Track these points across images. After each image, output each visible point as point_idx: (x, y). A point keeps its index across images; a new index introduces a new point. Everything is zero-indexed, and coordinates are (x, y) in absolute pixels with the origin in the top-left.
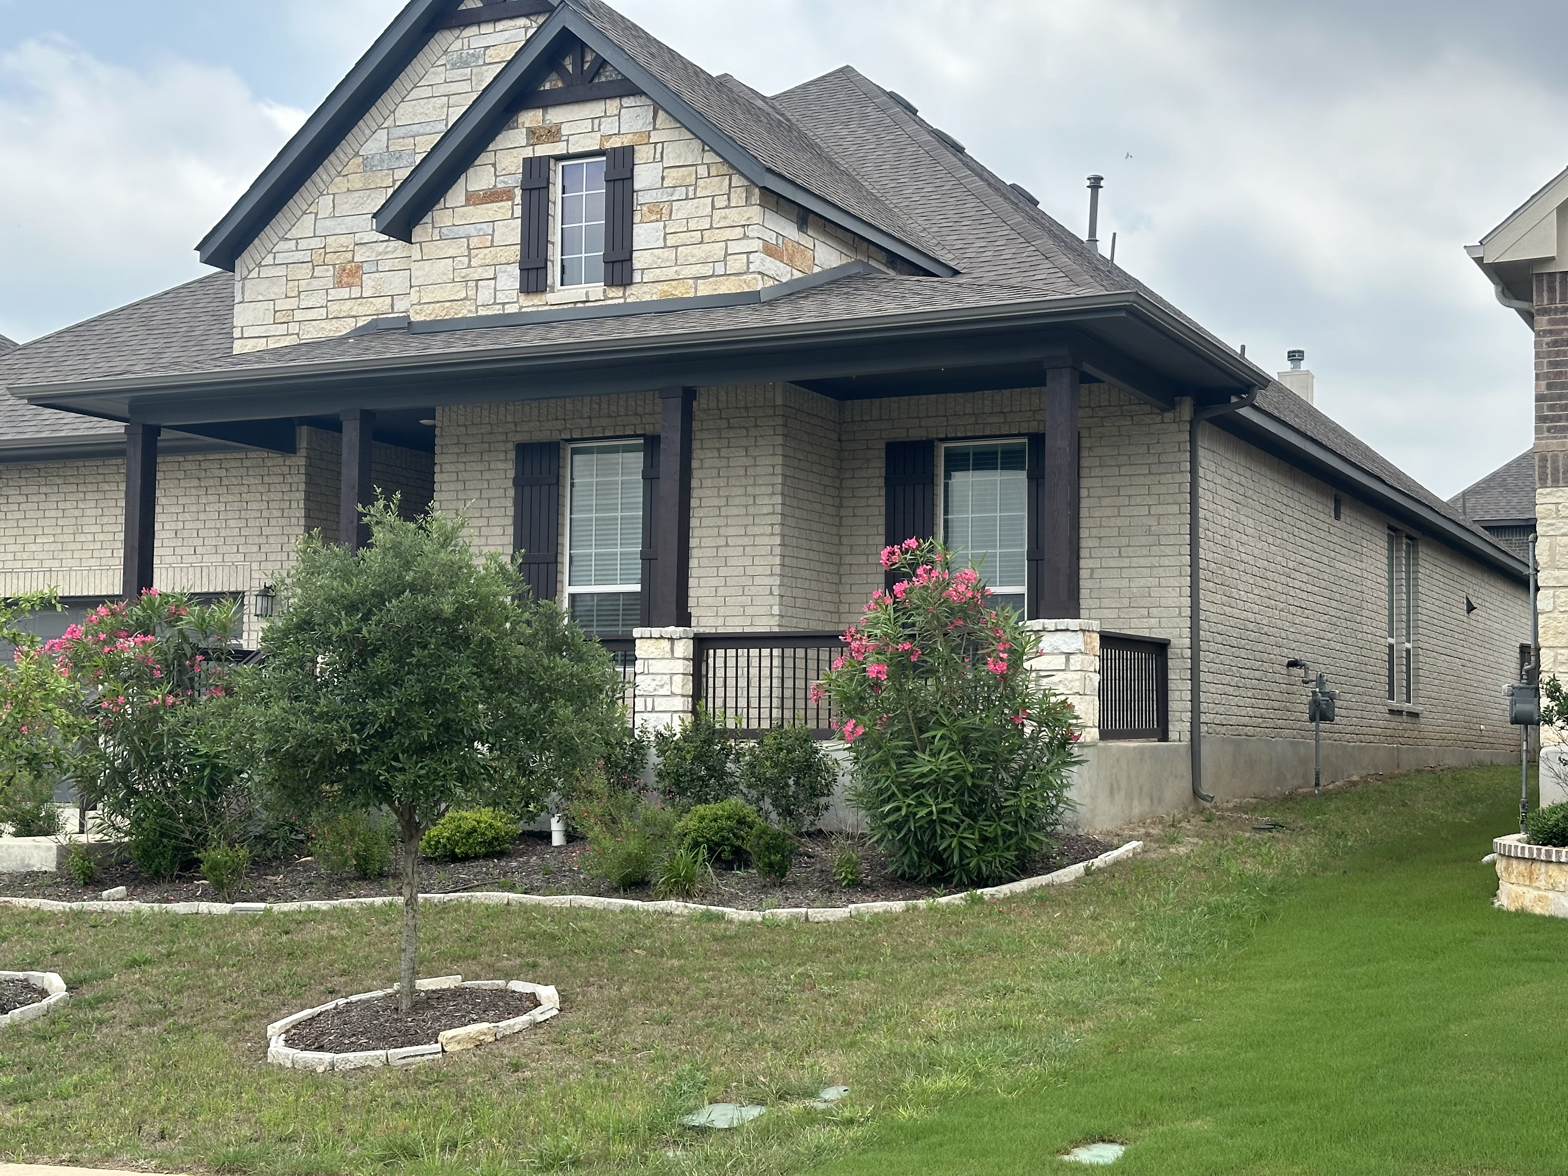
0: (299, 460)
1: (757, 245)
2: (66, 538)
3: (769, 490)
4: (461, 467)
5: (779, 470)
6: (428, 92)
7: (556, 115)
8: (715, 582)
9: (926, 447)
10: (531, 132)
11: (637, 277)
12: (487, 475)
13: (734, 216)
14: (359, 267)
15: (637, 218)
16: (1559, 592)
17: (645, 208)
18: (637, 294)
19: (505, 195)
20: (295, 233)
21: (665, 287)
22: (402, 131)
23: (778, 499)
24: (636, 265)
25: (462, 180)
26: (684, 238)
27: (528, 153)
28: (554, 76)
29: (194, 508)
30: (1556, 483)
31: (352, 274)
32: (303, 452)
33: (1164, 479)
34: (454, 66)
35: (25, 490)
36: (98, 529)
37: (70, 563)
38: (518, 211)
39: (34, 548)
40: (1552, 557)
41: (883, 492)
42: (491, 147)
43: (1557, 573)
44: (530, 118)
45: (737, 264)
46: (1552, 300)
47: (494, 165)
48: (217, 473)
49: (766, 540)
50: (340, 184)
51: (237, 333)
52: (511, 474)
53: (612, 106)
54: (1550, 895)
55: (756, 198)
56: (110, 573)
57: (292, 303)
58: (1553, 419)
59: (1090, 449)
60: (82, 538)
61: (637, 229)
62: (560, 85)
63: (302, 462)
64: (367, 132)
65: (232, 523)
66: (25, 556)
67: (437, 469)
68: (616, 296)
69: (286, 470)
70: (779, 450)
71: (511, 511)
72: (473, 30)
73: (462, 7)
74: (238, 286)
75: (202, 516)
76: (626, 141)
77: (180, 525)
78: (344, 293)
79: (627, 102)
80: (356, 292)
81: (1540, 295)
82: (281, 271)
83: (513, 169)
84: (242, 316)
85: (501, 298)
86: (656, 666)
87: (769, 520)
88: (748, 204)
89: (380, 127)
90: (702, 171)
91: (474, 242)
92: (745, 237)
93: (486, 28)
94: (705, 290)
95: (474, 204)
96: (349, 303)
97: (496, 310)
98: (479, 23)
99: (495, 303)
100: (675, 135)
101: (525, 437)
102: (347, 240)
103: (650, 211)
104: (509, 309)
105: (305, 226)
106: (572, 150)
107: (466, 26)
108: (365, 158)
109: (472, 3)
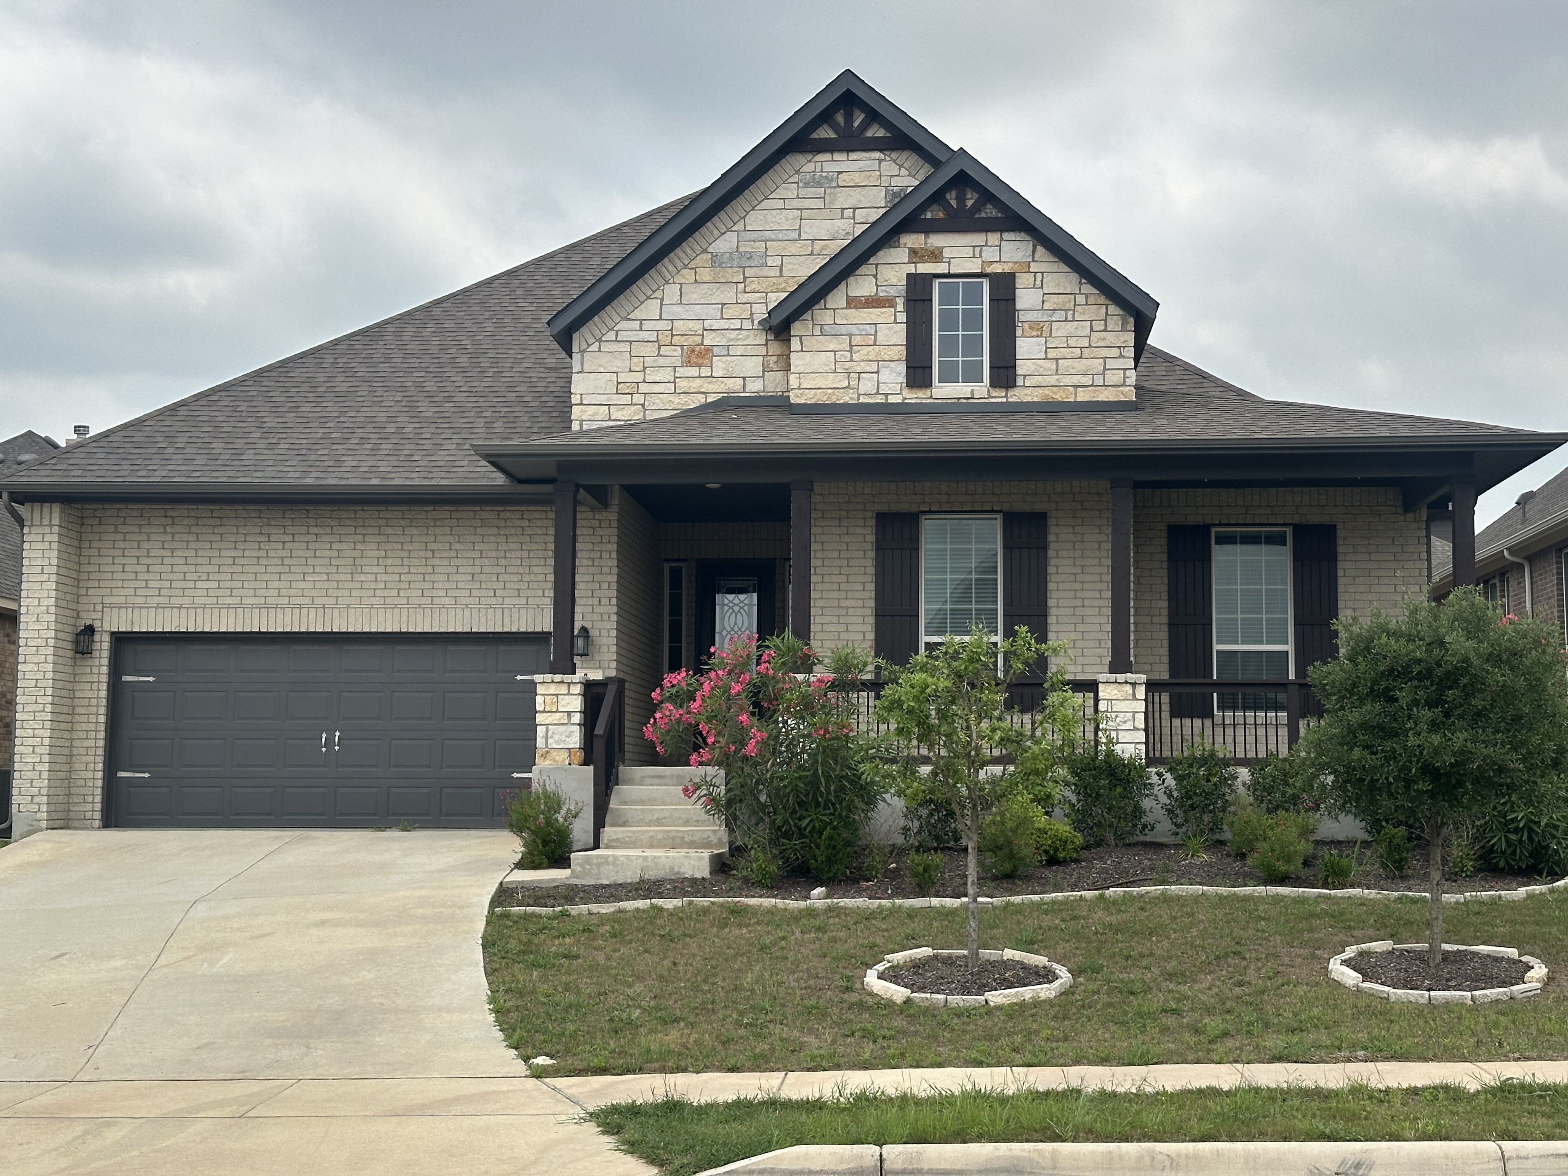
0: (612, 515)
1: (1131, 363)
2: (342, 577)
6: (780, 204)
7: (937, 240)
9: (1203, 530)
10: (913, 252)
11: (1020, 382)
12: (846, 539)
13: (1110, 338)
14: (709, 349)
15: (1019, 332)
17: (1026, 325)
18: (1016, 396)
19: (889, 302)
20: (636, 314)
21: (1046, 391)
22: (754, 236)
24: (1019, 371)
25: (843, 286)
26: (1066, 352)
27: (911, 269)
28: (935, 207)
29: (492, 554)
31: (700, 355)
32: (616, 509)
33: (1407, 565)
34: (807, 185)
35: (291, 530)
36: (381, 569)
37: (347, 601)
38: (902, 317)
39: (303, 585)
41: (1165, 565)
42: (871, 261)
44: (912, 240)
45: (1114, 377)
47: (875, 276)
48: (518, 523)
50: (688, 275)
51: (575, 399)
52: (872, 538)
53: (993, 238)
55: (1131, 325)
56: (397, 611)
57: (639, 377)
59: (1345, 538)
60: (363, 578)
61: (1020, 342)
62: (941, 215)
63: (614, 517)
64: (716, 232)
65: (536, 570)
66: (292, 592)
68: (999, 396)
69: (597, 523)
71: (871, 570)
72: (827, 156)
73: (812, 136)
74: (576, 357)
75: (502, 562)
76: (1007, 268)
77: (478, 569)
78: (693, 371)
79: (1006, 236)
80: (706, 371)
82: (625, 347)
83: (894, 281)
84: (579, 385)
85: (884, 389)
86: (1119, 706)
88: (1124, 330)
89: (729, 230)
90: (1081, 299)
91: (856, 340)
92: (1121, 356)
93: (838, 156)
94: (1083, 396)
95: (856, 308)
96: (698, 381)
97: (880, 399)
98: (832, 151)
99: (878, 393)
100: (1055, 267)
101: (884, 508)
102: (697, 326)
103: (1031, 328)
104: (892, 399)
105: (650, 309)
106: (953, 271)
107: (820, 152)
108: (714, 256)
109: (825, 133)
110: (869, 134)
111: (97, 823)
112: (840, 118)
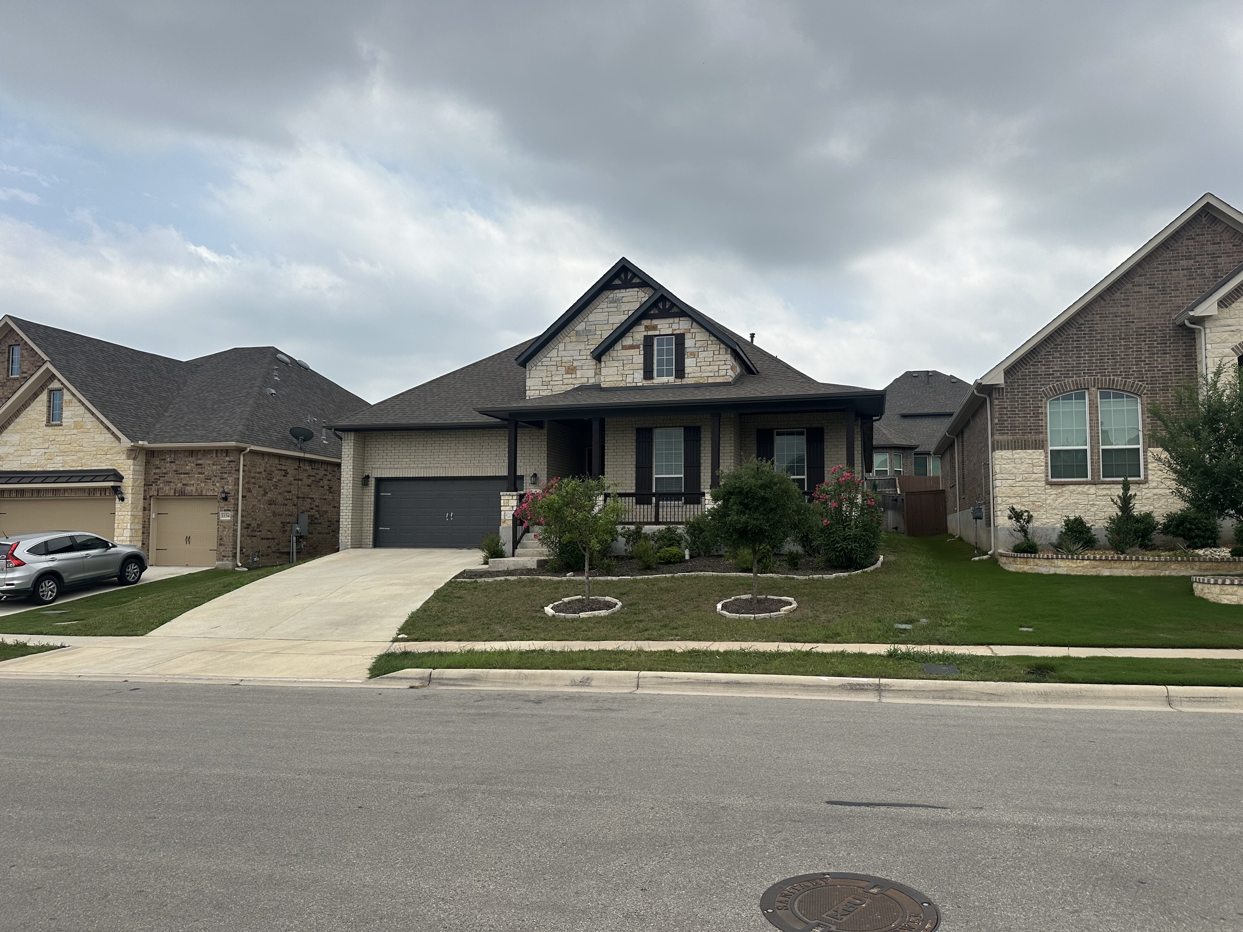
0: (545, 431)
1: (729, 367)
2: (451, 456)
4: (615, 435)
5: (733, 438)
6: (601, 310)
7: (655, 322)
9: (771, 431)
10: (646, 327)
11: (686, 376)
12: (625, 438)
13: (722, 357)
14: (575, 367)
15: (686, 356)
16: (1003, 481)
17: (689, 354)
18: (685, 381)
19: (638, 347)
20: (549, 355)
21: (696, 379)
22: (591, 323)
24: (686, 372)
25: (620, 341)
26: (704, 363)
27: (645, 333)
28: (654, 309)
29: (503, 447)
30: (1001, 449)
31: (572, 370)
32: (546, 428)
34: (611, 302)
37: (453, 465)
38: (642, 352)
40: (1001, 470)
41: (756, 445)
42: (631, 331)
43: (1002, 475)
44: (646, 322)
45: (722, 373)
46: (999, 396)
47: (632, 337)
50: (567, 340)
51: (527, 388)
52: (635, 438)
53: (676, 320)
55: (729, 352)
56: (470, 468)
57: (550, 379)
59: (827, 433)
60: (458, 456)
61: (686, 360)
62: (657, 312)
64: (577, 323)
66: (435, 462)
67: (606, 436)
68: (679, 382)
69: (540, 434)
70: (733, 432)
71: (634, 450)
72: (618, 291)
73: (613, 283)
74: (528, 372)
76: (682, 332)
77: (498, 453)
78: (570, 376)
79: (681, 319)
80: (574, 376)
81: (996, 394)
82: (545, 368)
83: (639, 338)
84: (529, 383)
85: (635, 380)
88: (726, 354)
89: (582, 321)
90: (710, 342)
91: (625, 362)
92: (725, 364)
93: (622, 291)
94: (711, 380)
95: (625, 349)
96: (571, 380)
97: (634, 385)
98: (620, 289)
99: (633, 382)
100: (700, 330)
101: (639, 426)
102: (571, 359)
103: (691, 355)
104: (639, 384)
105: (554, 353)
106: (661, 333)
107: (615, 289)
108: (577, 331)
109: (617, 282)
110: (634, 281)
111: (371, 546)
112: (623, 276)
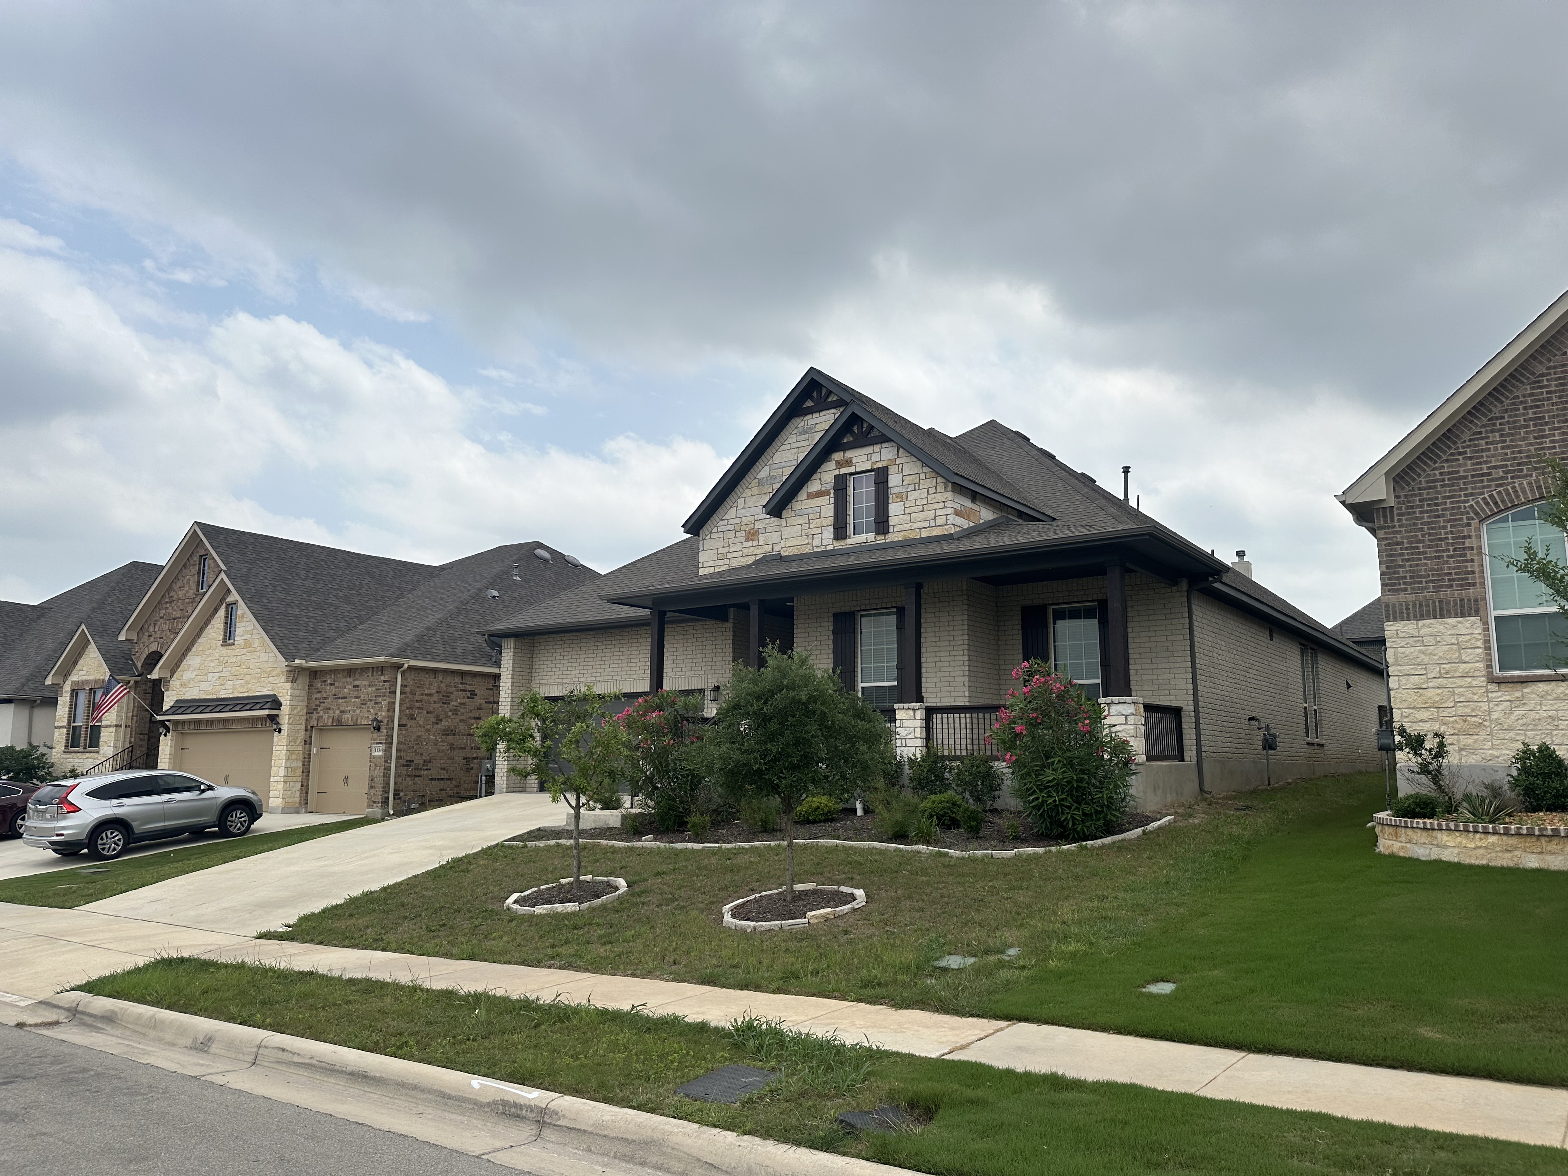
0: (729, 625)
1: (951, 511)
2: (623, 665)
3: (961, 632)
4: (807, 625)
5: (966, 622)
6: (788, 447)
7: (849, 454)
8: (935, 680)
9: (1043, 608)
10: (838, 462)
11: (891, 529)
12: (819, 629)
13: (939, 497)
14: (757, 531)
15: (890, 500)
16: (1401, 678)
17: (894, 496)
18: (892, 537)
19: (827, 493)
20: (727, 517)
21: (905, 533)
22: (777, 466)
23: (966, 637)
24: (891, 523)
25: (805, 487)
26: (914, 509)
27: (837, 472)
28: (848, 435)
29: (681, 649)
30: (1395, 619)
31: (753, 535)
32: (732, 621)
33: (1174, 622)
34: (801, 434)
35: (605, 643)
36: (638, 660)
38: (832, 500)
39: (609, 670)
40: (1396, 659)
41: (1020, 632)
42: (819, 471)
43: (1399, 668)
44: (837, 456)
45: (941, 520)
46: (1385, 521)
47: (820, 479)
48: (691, 632)
49: (961, 658)
50: (748, 493)
51: (700, 565)
52: (831, 628)
53: (877, 448)
54: (1408, 845)
55: (950, 488)
57: (726, 550)
58: (1391, 585)
60: (630, 665)
61: (890, 506)
62: (852, 439)
63: (731, 625)
64: (760, 467)
65: (698, 656)
66: (605, 674)
67: (795, 627)
68: (881, 539)
69: (723, 629)
70: (966, 613)
71: (831, 647)
72: (810, 416)
73: (804, 406)
74: (701, 543)
75: (685, 653)
76: (884, 464)
77: (675, 658)
78: (750, 544)
79: (884, 445)
80: (755, 543)
81: (1379, 519)
82: (721, 535)
83: (829, 481)
84: (703, 557)
85: (825, 543)
86: (907, 723)
87: (961, 648)
88: (946, 491)
89: (766, 465)
90: (922, 476)
91: (811, 516)
92: (945, 507)
93: (815, 415)
94: (925, 534)
95: (811, 498)
96: (752, 549)
97: (822, 549)
98: (812, 413)
99: (822, 545)
100: (908, 460)
101: (837, 610)
102: (751, 519)
103: (897, 497)
104: (829, 548)
105: (732, 513)
106: (858, 470)
107: (806, 415)
108: (759, 480)
109: (809, 403)
110: (829, 400)
111: (535, 790)
112: (815, 394)
